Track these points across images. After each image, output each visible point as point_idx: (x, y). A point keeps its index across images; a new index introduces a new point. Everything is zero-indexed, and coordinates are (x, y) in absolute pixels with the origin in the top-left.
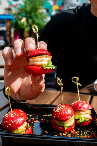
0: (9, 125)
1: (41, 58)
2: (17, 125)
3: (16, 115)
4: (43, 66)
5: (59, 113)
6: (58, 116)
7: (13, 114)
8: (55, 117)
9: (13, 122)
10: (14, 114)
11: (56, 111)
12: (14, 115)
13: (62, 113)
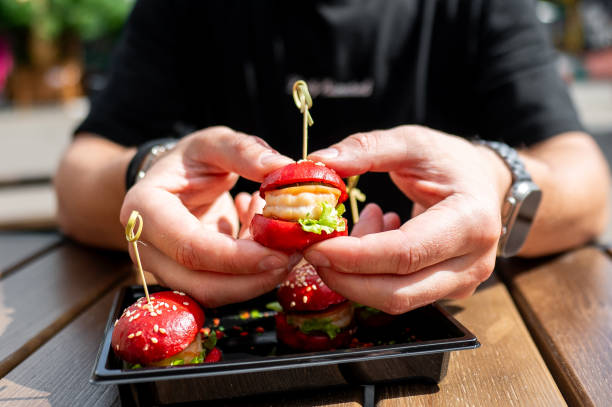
0: (150, 342)
1: (295, 194)
2: (178, 338)
3: (167, 305)
4: (300, 221)
5: (309, 289)
6: (305, 299)
7: (157, 306)
8: (294, 304)
9: (163, 331)
10: (162, 304)
11: (296, 286)
12: (160, 308)
13: (317, 286)
